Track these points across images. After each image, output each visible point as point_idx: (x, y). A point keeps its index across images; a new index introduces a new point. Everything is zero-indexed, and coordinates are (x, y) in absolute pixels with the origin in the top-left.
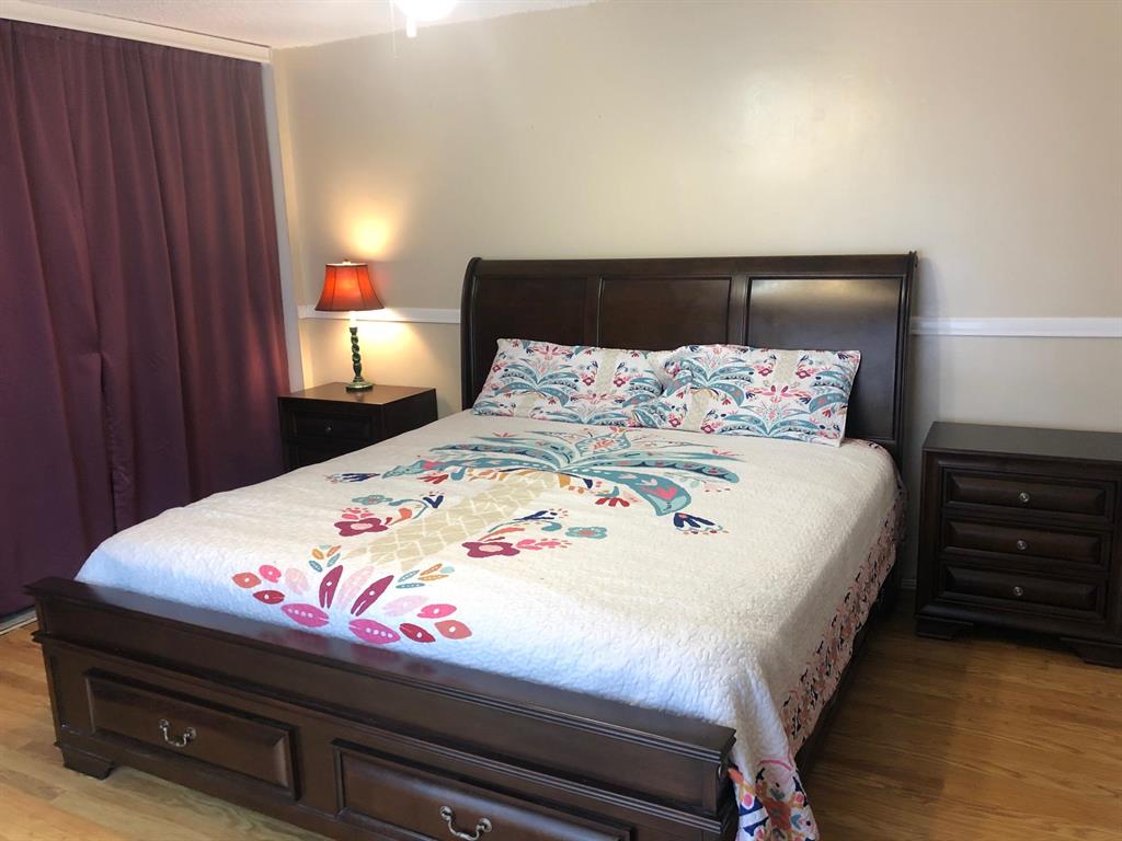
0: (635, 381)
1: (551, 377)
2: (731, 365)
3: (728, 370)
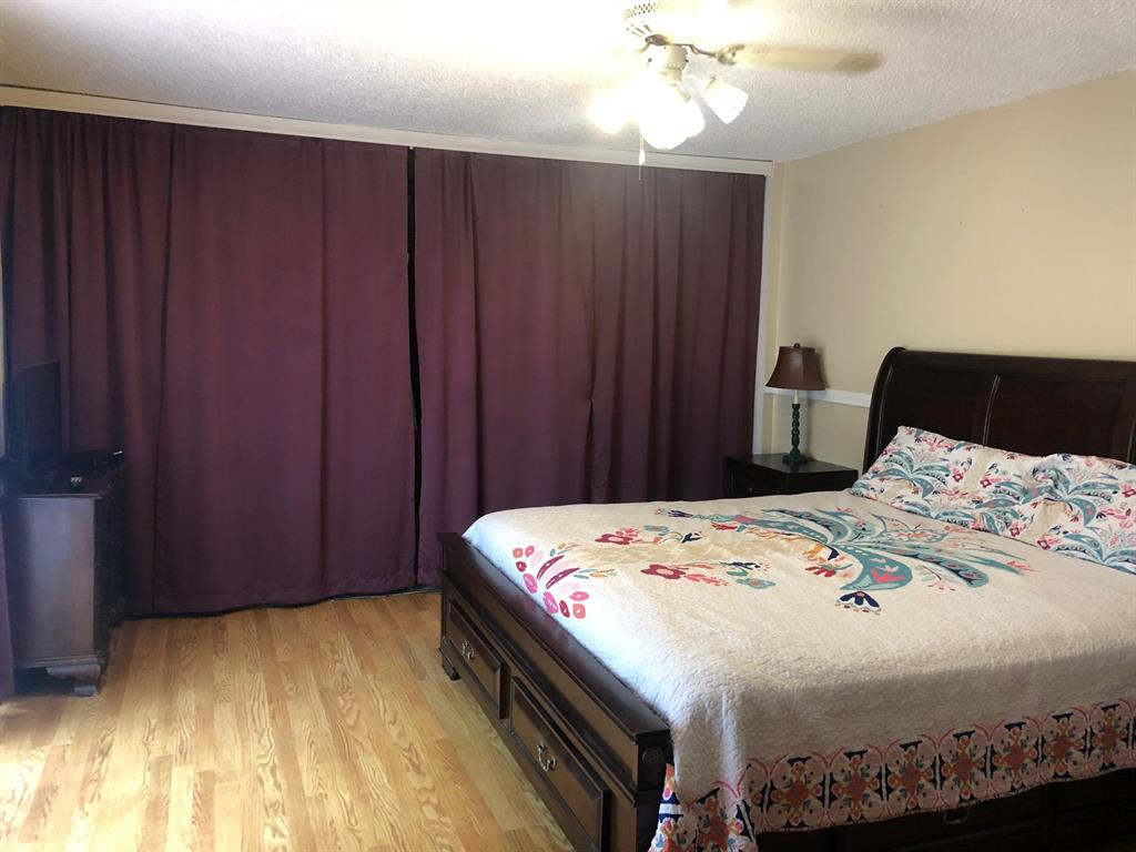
0: (1002, 484)
1: (926, 468)
2: (1098, 480)
3: (1094, 485)
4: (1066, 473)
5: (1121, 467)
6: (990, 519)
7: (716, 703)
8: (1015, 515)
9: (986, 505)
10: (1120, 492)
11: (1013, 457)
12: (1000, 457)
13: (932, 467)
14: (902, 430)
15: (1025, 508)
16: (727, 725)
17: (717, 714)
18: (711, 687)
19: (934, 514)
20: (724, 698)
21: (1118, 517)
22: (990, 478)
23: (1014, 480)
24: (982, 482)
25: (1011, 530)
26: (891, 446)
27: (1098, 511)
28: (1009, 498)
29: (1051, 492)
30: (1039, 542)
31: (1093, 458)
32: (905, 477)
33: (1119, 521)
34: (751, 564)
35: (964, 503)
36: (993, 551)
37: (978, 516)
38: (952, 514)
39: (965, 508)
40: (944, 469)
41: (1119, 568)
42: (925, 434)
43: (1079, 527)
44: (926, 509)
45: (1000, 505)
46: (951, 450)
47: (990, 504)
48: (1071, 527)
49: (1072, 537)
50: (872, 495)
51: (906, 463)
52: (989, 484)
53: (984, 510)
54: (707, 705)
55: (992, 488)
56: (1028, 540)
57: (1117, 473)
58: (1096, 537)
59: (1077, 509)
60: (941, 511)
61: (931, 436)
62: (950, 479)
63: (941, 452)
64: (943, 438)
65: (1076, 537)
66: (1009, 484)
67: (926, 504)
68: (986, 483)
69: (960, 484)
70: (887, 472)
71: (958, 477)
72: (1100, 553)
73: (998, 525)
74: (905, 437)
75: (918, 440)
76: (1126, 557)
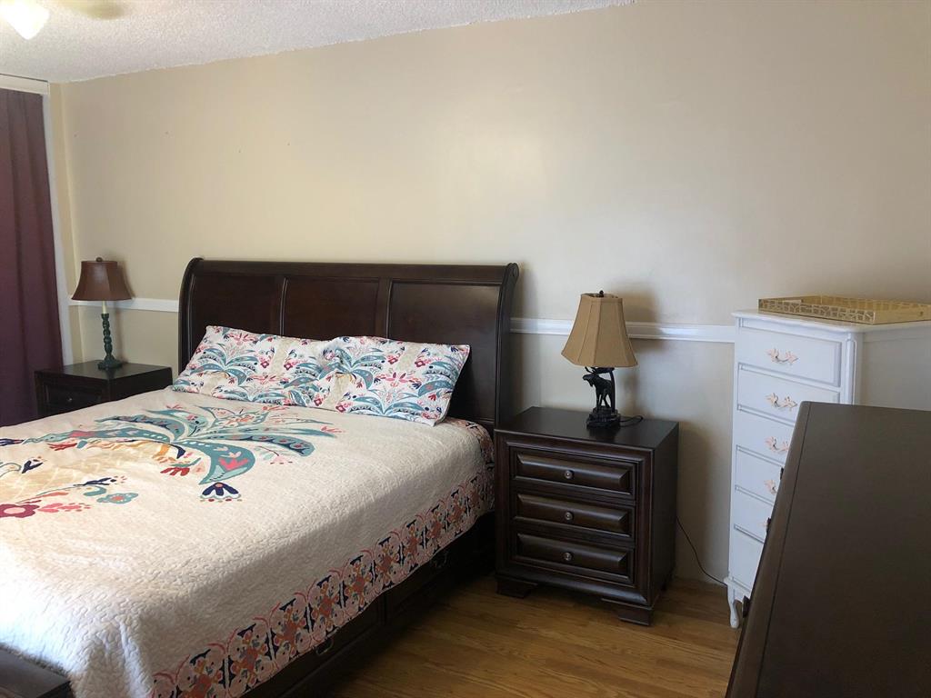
0: (301, 365)
1: (237, 360)
2: (371, 354)
3: (368, 358)
4: (347, 351)
5: (384, 342)
6: (297, 395)
7: (114, 635)
8: (315, 388)
9: (291, 384)
10: (386, 361)
11: (306, 343)
12: (295, 344)
13: (242, 359)
14: (210, 330)
15: (322, 382)
16: (130, 652)
17: (117, 645)
18: (106, 621)
19: (251, 398)
20: (122, 628)
21: (389, 380)
22: (291, 362)
23: (310, 361)
24: (285, 366)
25: (315, 401)
26: (203, 344)
27: (374, 377)
28: (308, 375)
29: (339, 367)
30: (337, 408)
31: (365, 337)
32: (220, 370)
33: (390, 382)
34: (106, 479)
35: (274, 384)
36: (307, 421)
37: (287, 394)
38: (266, 395)
39: (276, 389)
40: (252, 359)
41: (394, 417)
42: (231, 331)
43: (363, 391)
44: (244, 395)
45: (302, 383)
46: (255, 342)
47: (296, 383)
48: (359, 392)
49: (359, 400)
50: (194, 389)
51: (218, 358)
52: (291, 367)
53: (291, 388)
54: (104, 641)
55: (293, 370)
56: (330, 407)
57: (381, 347)
58: (377, 397)
59: (359, 377)
60: (256, 395)
61: (237, 332)
62: (258, 367)
63: (247, 345)
64: (247, 333)
65: (363, 399)
66: (306, 365)
67: (242, 390)
68: (288, 366)
69: (268, 370)
70: (204, 367)
71: (265, 364)
72: (380, 408)
73: (304, 398)
74: (214, 335)
75: (226, 337)
76: (398, 408)
